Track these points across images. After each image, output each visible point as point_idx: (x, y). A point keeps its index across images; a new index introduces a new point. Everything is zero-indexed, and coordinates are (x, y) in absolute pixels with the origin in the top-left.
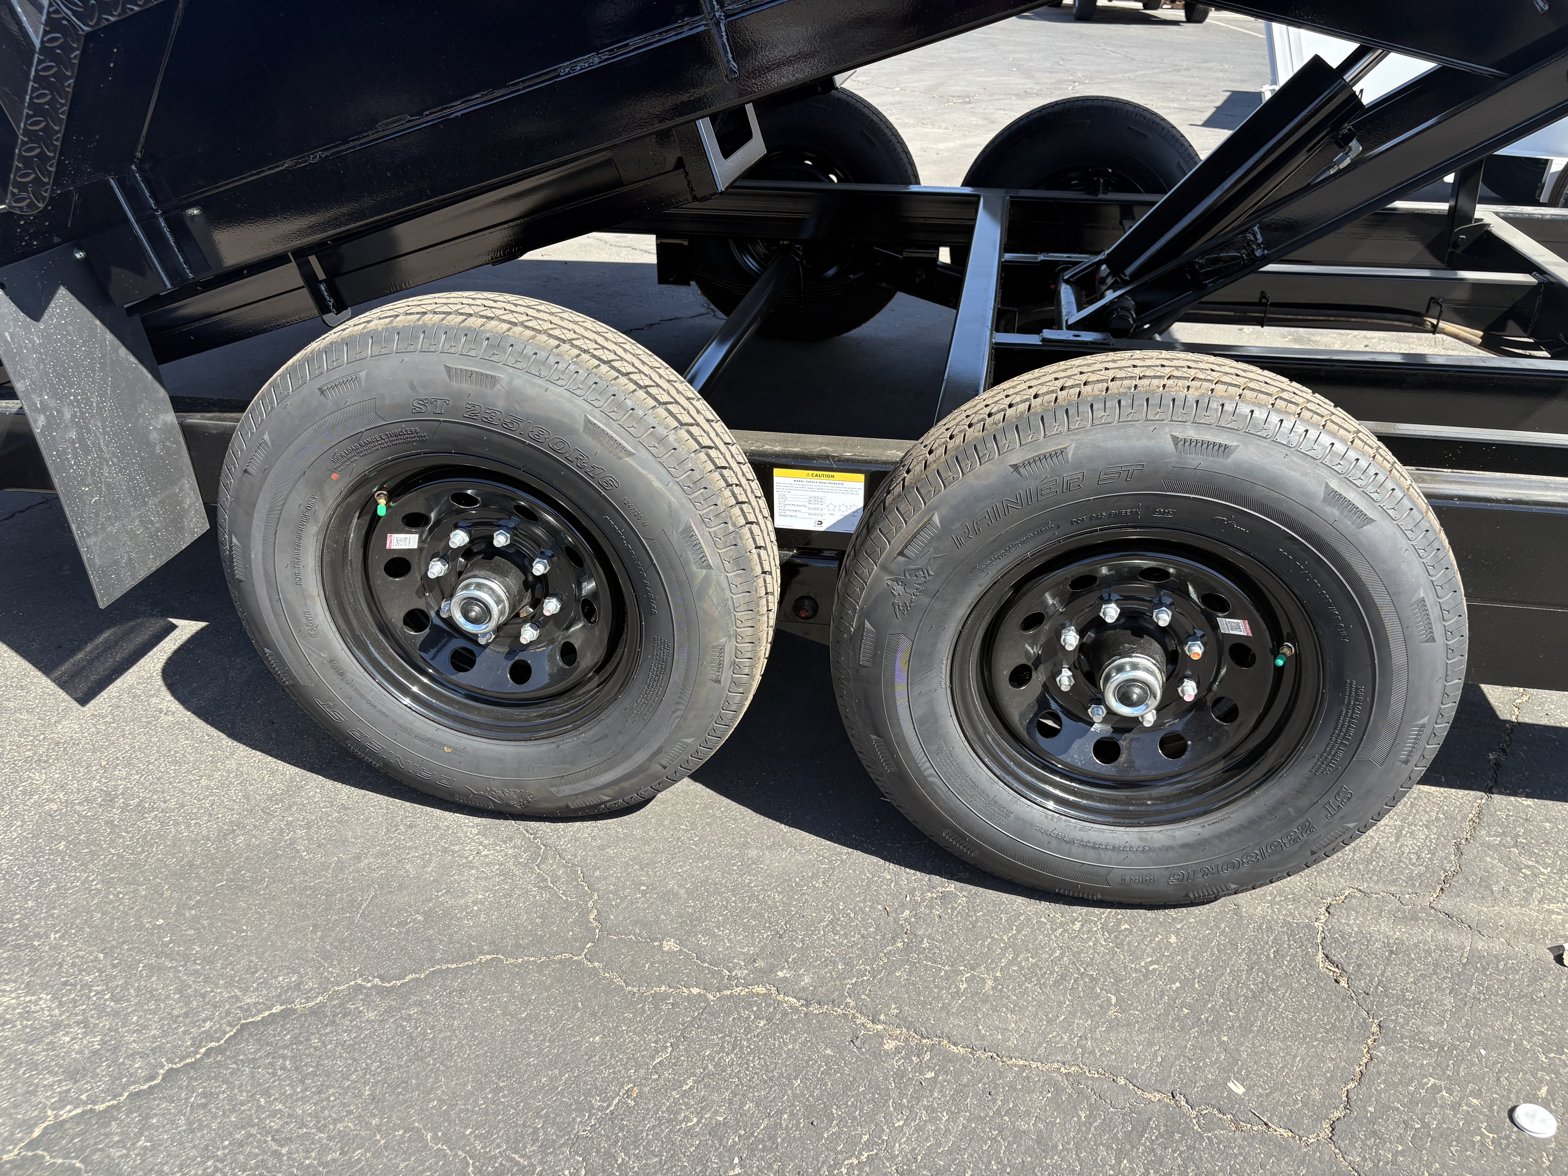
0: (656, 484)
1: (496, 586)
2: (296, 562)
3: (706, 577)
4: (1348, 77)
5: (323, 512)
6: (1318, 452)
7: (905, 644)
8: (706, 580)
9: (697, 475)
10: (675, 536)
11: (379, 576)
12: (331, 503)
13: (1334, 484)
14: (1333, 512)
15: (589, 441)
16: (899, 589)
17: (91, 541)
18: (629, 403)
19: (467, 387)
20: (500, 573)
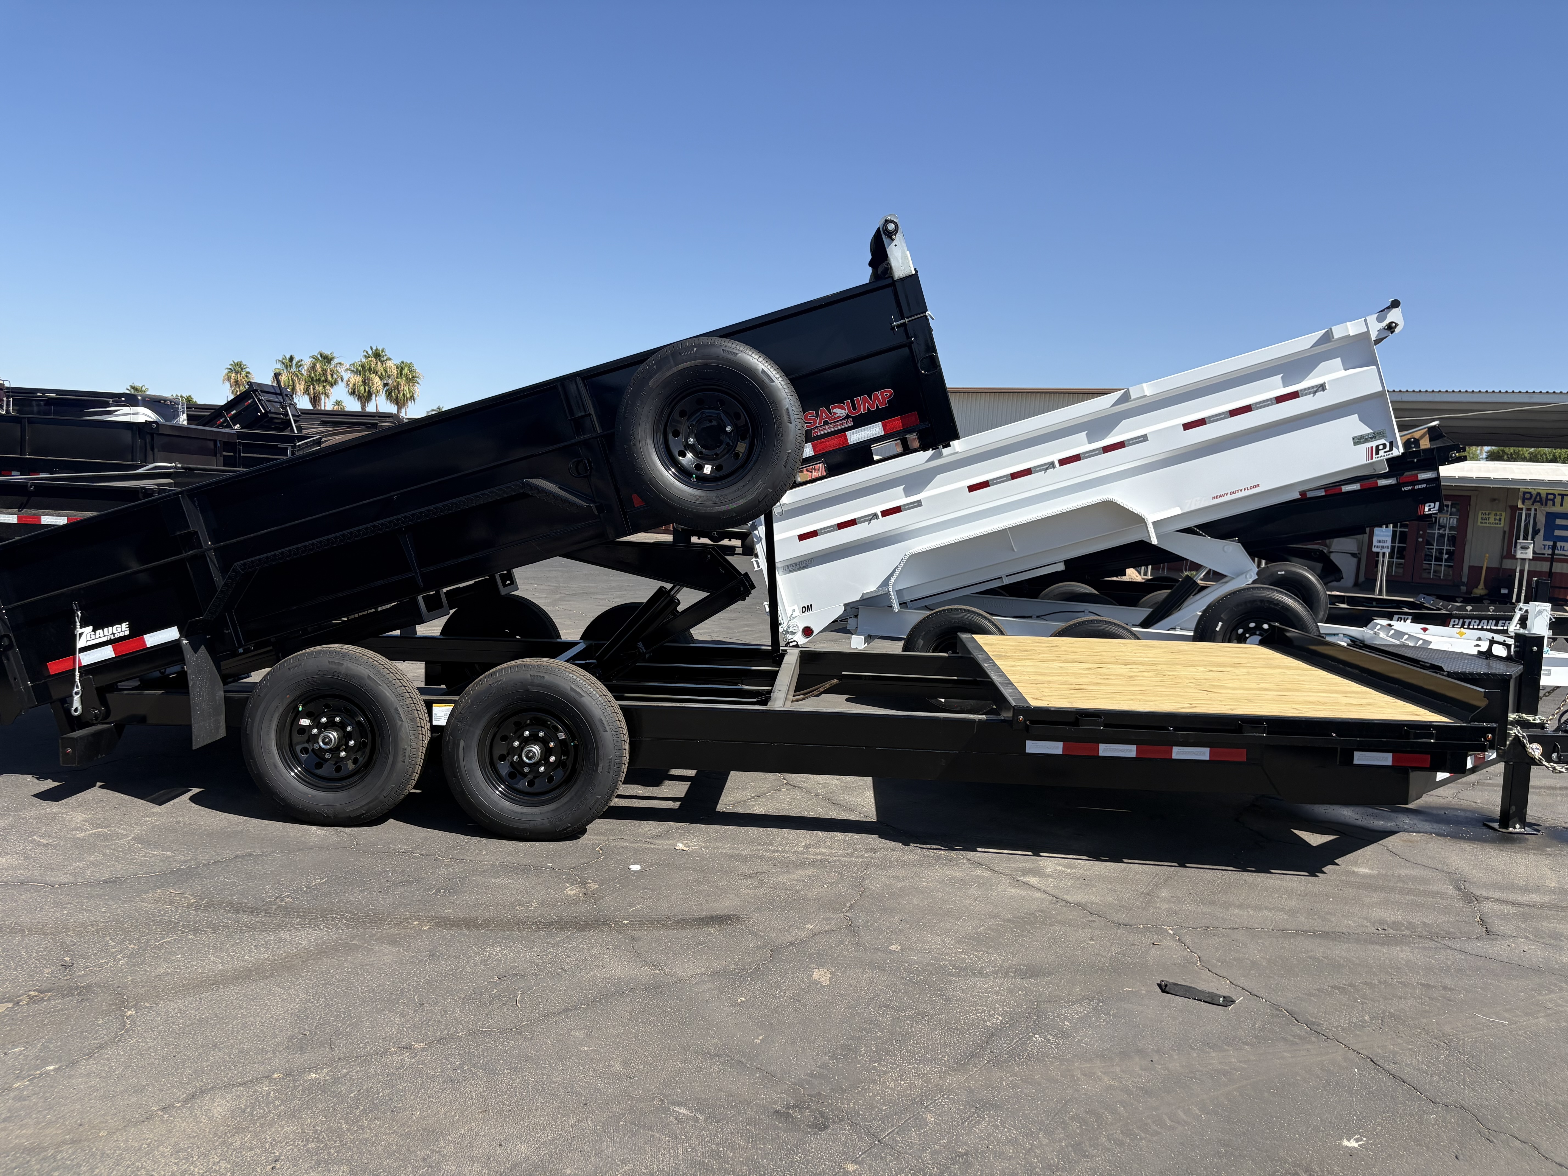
0: (388, 694)
1: (335, 734)
2: (269, 726)
3: (401, 724)
4: (672, 593)
5: (281, 710)
6: (569, 678)
7: (462, 742)
8: (401, 725)
9: (400, 692)
10: (392, 711)
11: (295, 734)
12: (285, 706)
13: (573, 687)
14: (573, 694)
15: (369, 681)
16: (459, 724)
17: (196, 725)
18: (382, 671)
19: (334, 666)
20: (336, 731)
